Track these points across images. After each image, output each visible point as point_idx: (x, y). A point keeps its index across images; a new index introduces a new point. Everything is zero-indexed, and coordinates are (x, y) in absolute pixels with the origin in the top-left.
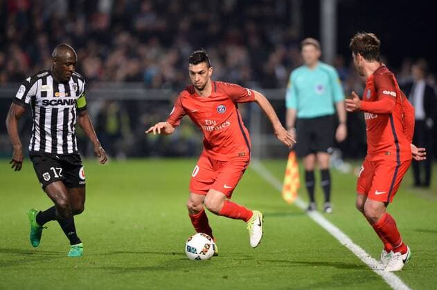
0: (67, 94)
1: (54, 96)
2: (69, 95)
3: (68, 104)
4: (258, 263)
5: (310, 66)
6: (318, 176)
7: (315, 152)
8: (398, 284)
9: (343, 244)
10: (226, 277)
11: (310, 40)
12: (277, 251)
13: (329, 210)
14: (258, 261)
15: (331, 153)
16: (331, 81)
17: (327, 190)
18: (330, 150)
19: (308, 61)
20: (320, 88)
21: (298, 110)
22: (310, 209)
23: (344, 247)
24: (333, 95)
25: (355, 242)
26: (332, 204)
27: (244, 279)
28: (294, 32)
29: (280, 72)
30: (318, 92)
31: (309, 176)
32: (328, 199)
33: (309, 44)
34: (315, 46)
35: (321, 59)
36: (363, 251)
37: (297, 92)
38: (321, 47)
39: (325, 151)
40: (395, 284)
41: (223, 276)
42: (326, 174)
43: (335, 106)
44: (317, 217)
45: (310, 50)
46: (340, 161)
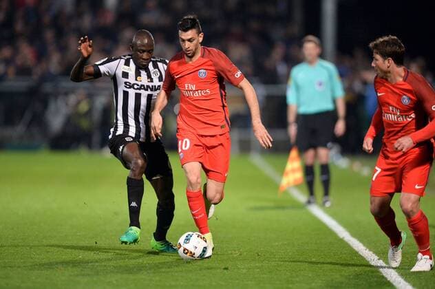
0: (149, 80)
1: (136, 80)
2: (152, 81)
3: (152, 90)
4: (258, 255)
5: (311, 63)
6: (317, 171)
7: (315, 147)
8: (394, 277)
9: (341, 237)
10: (226, 269)
11: (311, 37)
12: (277, 244)
13: (328, 204)
14: (258, 253)
15: (330, 149)
16: (331, 77)
17: (326, 184)
18: (329, 144)
19: (309, 58)
20: (320, 84)
21: (298, 106)
22: (309, 202)
23: (342, 241)
24: (333, 91)
25: (353, 235)
26: (331, 197)
27: (244, 271)
28: (295, 29)
29: (281, 69)
30: (317, 88)
31: (308, 171)
32: (326, 193)
33: (310, 41)
34: (316, 43)
35: (322, 56)
36: (361, 244)
37: (298, 88)
38: (321, 45)
39: (325, 145)
40: (392, 277)
41: (224, 267)
42: (325, 169)
43: (334, 101)
44: (316, 211)
45: (310, 47)
46: (339, 156)
